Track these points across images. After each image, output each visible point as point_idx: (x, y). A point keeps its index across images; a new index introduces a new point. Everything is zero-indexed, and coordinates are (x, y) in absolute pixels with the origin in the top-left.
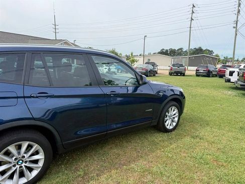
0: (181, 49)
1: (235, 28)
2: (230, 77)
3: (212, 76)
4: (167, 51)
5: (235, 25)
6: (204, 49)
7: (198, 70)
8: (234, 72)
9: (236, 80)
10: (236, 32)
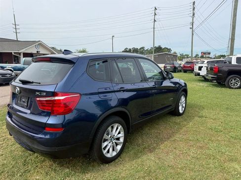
0: (143, 48)
1: (192, 28)
2: (199, 71)
3: (178, 72)
4: (130, 50)
5: (191, 26)
6: (163, 47)
7: (166, 67)
8: (202, 67)
9: (206, 73)
10: (193, 32)
